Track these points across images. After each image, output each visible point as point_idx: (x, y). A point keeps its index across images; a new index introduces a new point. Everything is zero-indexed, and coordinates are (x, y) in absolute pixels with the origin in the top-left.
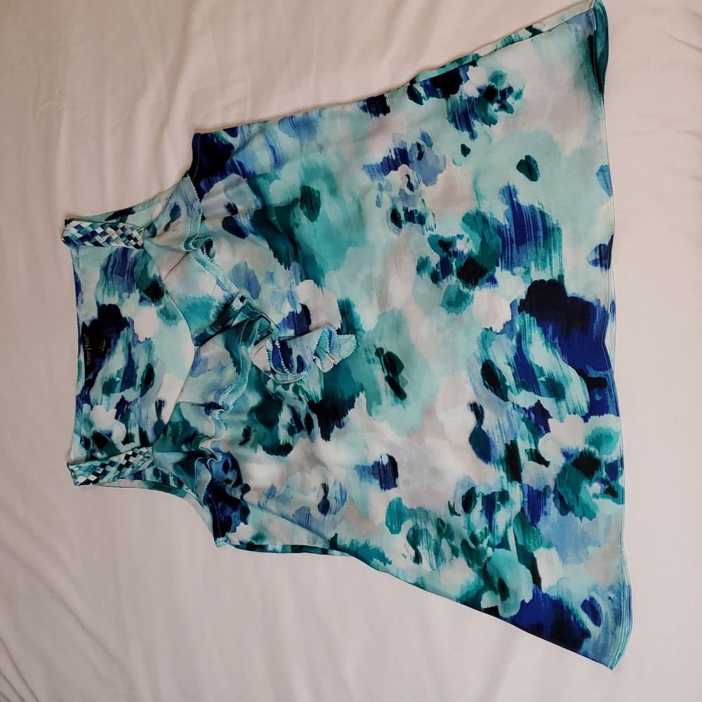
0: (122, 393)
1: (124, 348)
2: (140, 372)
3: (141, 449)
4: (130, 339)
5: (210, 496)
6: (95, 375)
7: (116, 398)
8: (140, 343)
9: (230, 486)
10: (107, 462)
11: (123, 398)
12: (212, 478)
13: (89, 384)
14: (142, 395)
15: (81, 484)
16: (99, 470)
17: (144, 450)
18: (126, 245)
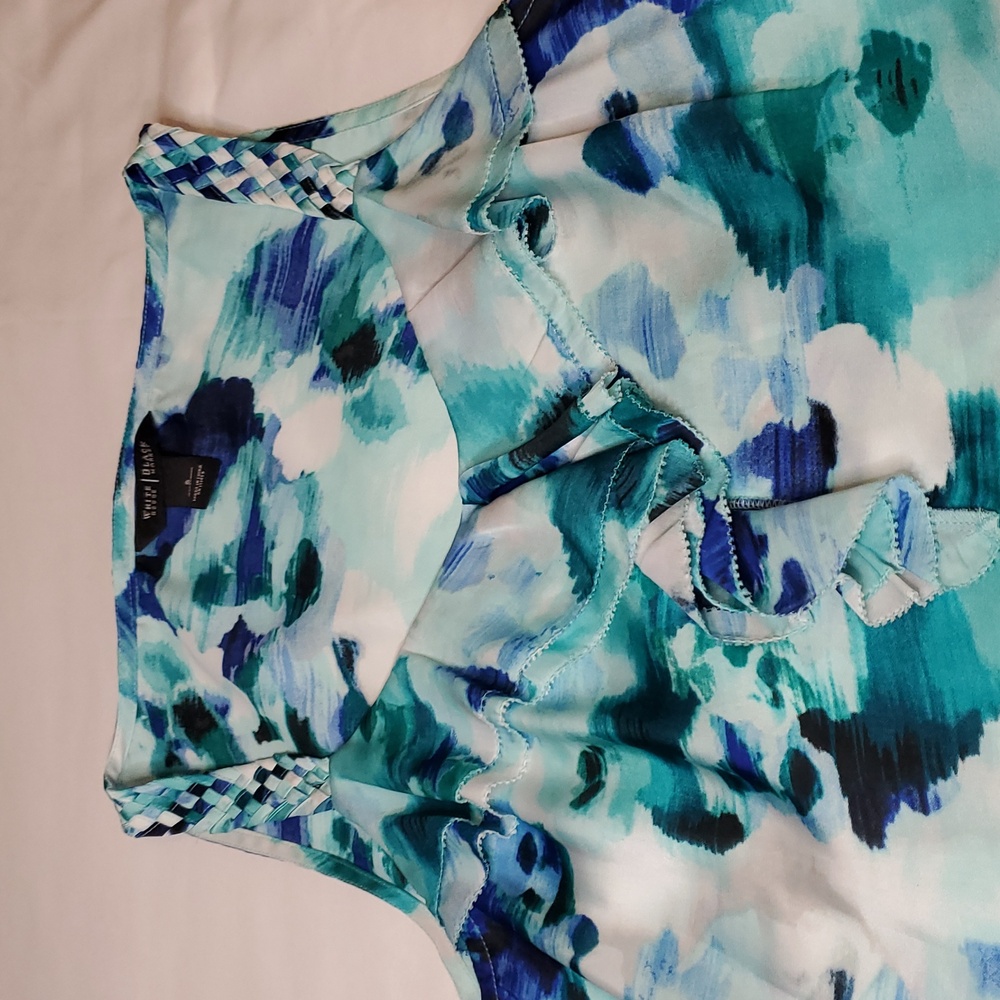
0: (240, 610)
1: (241, 489)
2: (281, 560)
3: (300, 762)
4: (261, 469)
5: (477, 929)
6: (166, 551)
7: (224, 617)
8: (285, 482)
9: (537, 918)
10: (208, 783)
11: (240, 624)
12: (488, 882)
13: (150, 569)
14: (288, 622)
15: (140, 834)
16: (187, 800)
17: (306, 763)
18: (300, 205)
